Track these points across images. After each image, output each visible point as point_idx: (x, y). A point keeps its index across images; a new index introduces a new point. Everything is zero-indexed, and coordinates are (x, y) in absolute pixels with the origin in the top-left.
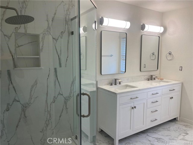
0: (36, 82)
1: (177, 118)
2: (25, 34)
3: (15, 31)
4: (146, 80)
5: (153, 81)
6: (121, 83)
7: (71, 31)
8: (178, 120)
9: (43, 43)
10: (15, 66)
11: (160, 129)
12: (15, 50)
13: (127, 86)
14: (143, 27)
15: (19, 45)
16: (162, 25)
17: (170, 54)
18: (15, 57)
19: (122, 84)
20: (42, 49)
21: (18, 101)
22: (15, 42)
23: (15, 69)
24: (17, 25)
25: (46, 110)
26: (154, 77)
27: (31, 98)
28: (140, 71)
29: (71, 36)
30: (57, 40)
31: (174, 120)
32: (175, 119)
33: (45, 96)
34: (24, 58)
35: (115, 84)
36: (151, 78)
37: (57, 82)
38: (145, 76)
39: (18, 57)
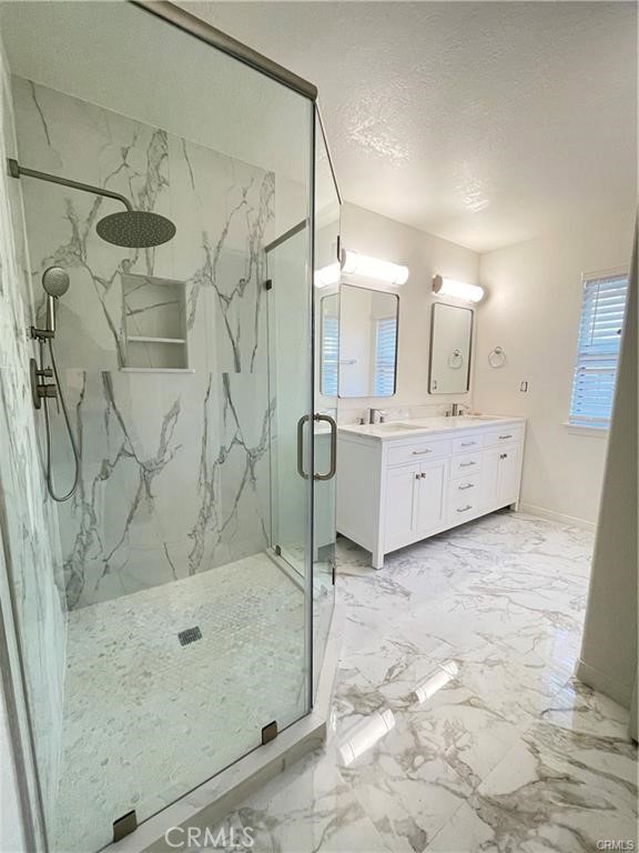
0: (176, 405)
1: (514, 504)
2: (149, 281)
3: (121, 270)
4: (442, 415)
5: (457, 418)
6: (385, 420)
7: (265, 280)
8: (516, 509)
9: (194, 305)
10: (122, 363)
11: (478, 529)
12: (123, 319)
13: (399, 427)
14: (436, 284)
15: (133, 309)
16: (479, 284)
17: (498, 353)
18: (122, 338)
19: (387, 422)
20: (191, 321)
21: (130, 455)
22: (124, 301)
23: (123, 369)
24: (128, 249)
25: (203, 481)
26: (459, 408)
27: (163, 449)
28: (429, 393)
29: (263, 292)
30: (228, 301)
31: (507, 509)
32: (508, 507)
33: (200, 445)
34: (144, 342)
35: (371, 422)
36: (454, 411)
37: (229, 410)
38: (439, 405)
39: (130, 338)
